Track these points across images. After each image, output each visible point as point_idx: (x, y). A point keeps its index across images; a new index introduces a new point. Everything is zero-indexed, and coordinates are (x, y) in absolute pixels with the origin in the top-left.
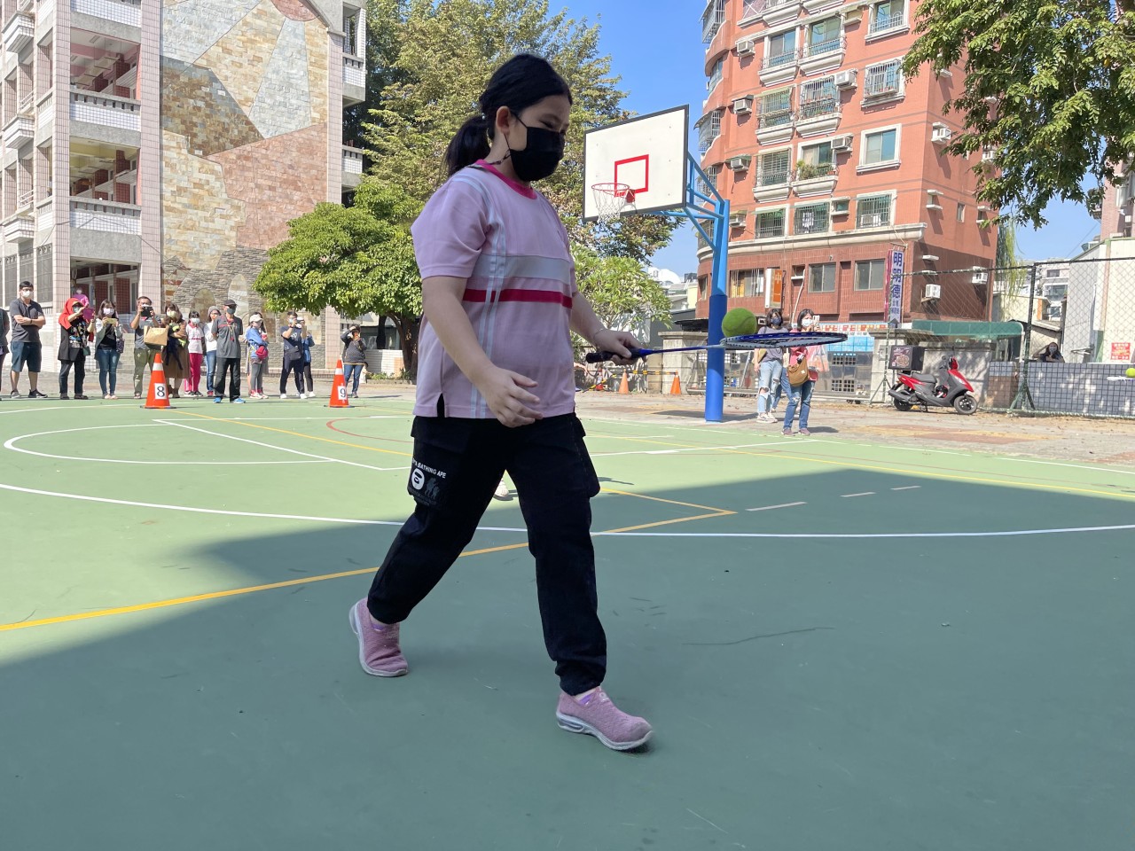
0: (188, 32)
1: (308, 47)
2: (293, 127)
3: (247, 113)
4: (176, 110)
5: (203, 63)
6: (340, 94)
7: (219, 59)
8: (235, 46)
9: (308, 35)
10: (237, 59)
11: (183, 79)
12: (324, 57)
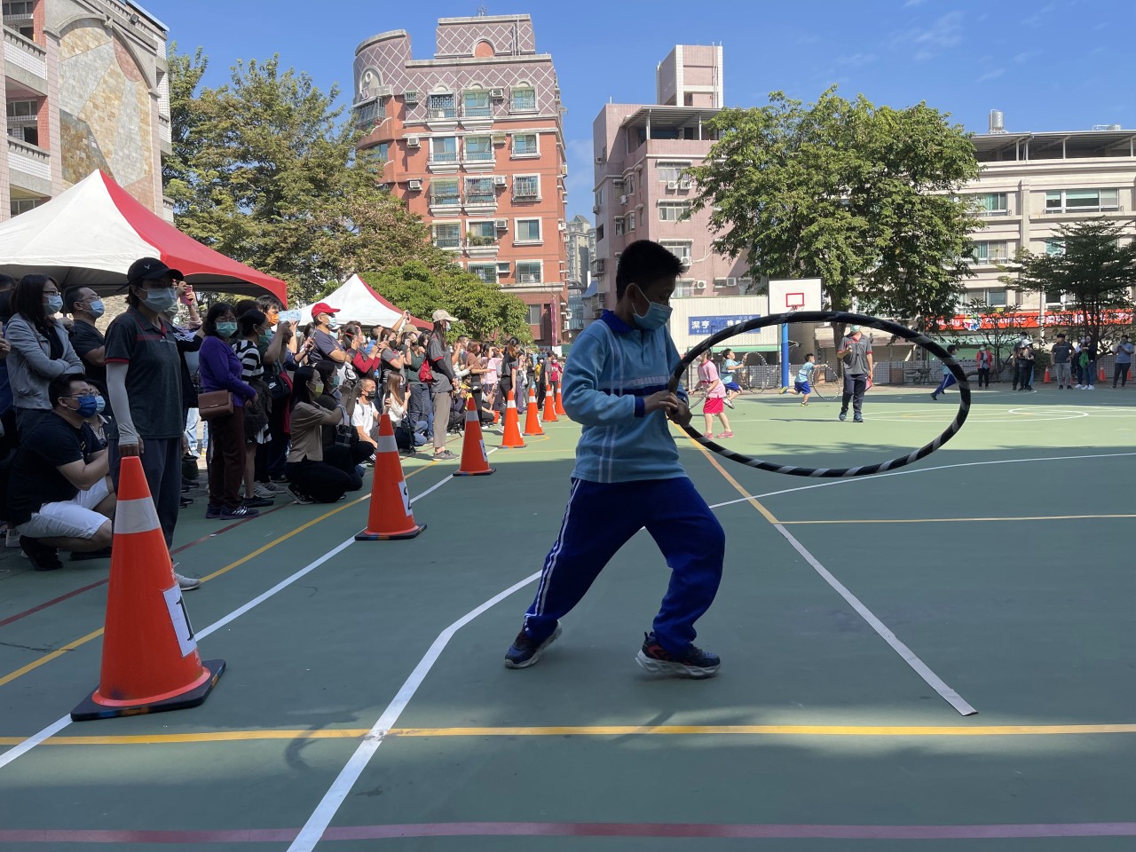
0: (73, 87)
1: (139, 105)
2: (134, 177)
3: (109, 165)
4: (70, 161)
5: (83, 116)
6: (159, 147)
7: (92, 113)
8: (100, 101)
9: (139, 94)
10: (101, 114)
11: (73, 132)
12: (147, 114)
